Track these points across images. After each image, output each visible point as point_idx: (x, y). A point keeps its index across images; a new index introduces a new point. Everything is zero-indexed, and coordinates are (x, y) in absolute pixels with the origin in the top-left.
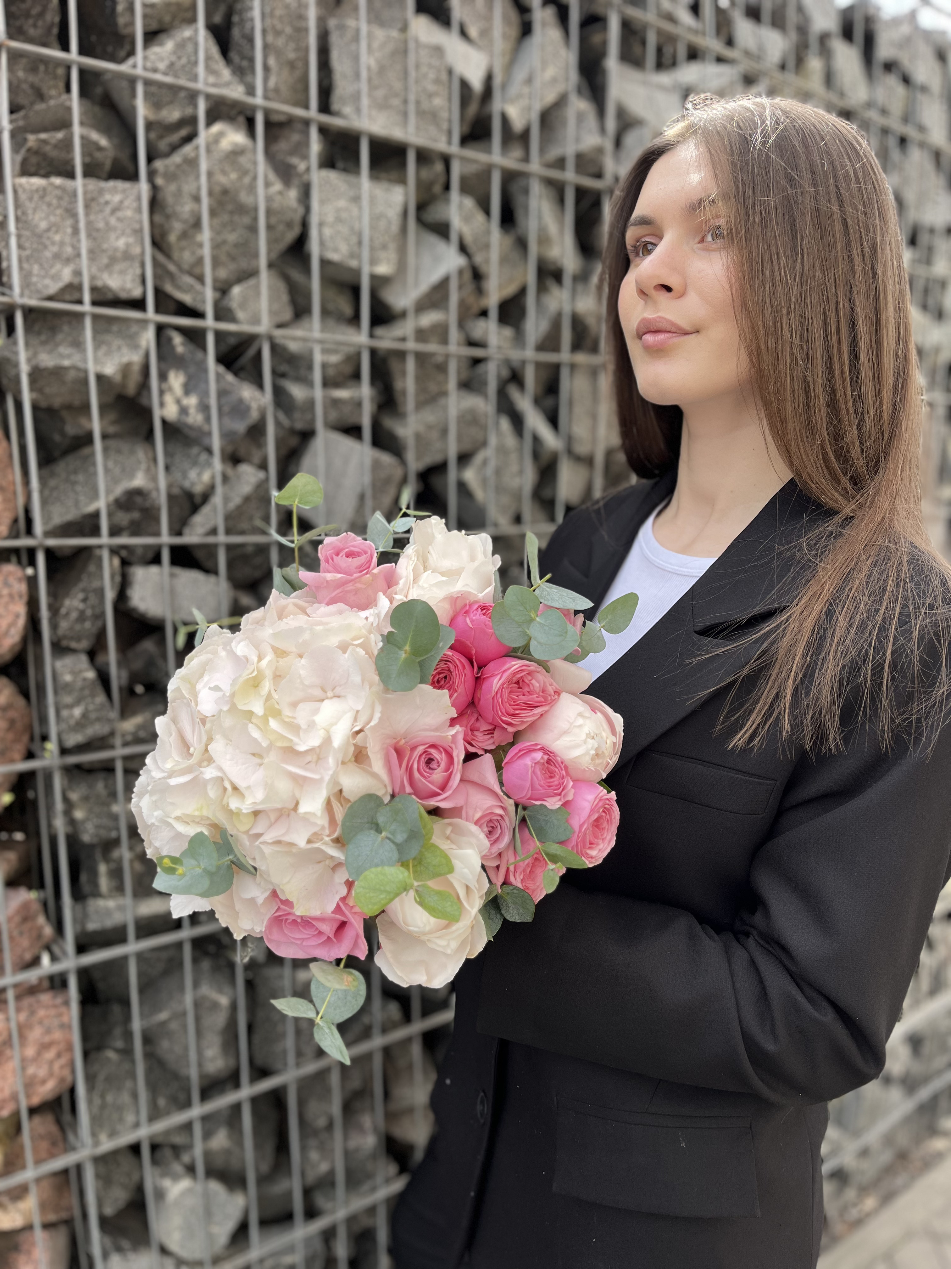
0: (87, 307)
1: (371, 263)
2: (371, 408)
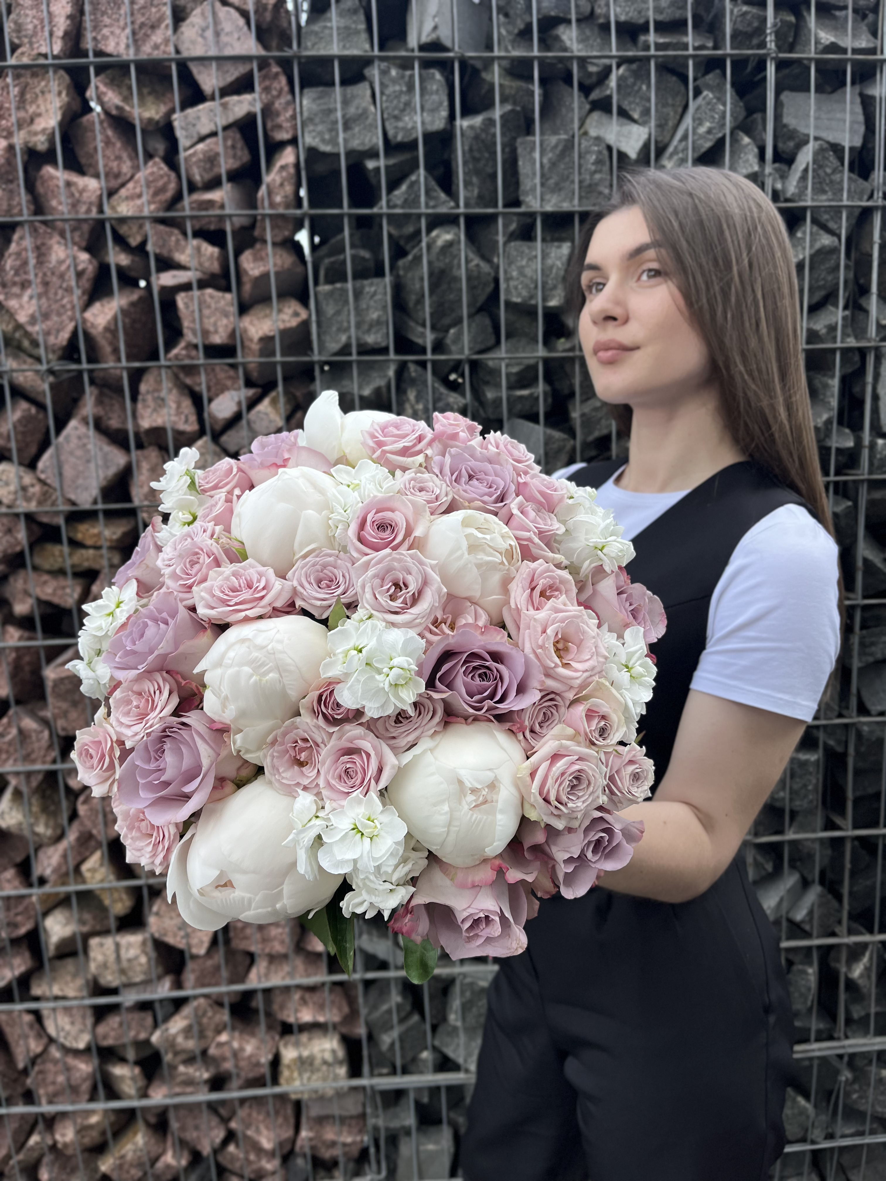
0: (354, 357)
1: (545, 299)
2: (545, 400)
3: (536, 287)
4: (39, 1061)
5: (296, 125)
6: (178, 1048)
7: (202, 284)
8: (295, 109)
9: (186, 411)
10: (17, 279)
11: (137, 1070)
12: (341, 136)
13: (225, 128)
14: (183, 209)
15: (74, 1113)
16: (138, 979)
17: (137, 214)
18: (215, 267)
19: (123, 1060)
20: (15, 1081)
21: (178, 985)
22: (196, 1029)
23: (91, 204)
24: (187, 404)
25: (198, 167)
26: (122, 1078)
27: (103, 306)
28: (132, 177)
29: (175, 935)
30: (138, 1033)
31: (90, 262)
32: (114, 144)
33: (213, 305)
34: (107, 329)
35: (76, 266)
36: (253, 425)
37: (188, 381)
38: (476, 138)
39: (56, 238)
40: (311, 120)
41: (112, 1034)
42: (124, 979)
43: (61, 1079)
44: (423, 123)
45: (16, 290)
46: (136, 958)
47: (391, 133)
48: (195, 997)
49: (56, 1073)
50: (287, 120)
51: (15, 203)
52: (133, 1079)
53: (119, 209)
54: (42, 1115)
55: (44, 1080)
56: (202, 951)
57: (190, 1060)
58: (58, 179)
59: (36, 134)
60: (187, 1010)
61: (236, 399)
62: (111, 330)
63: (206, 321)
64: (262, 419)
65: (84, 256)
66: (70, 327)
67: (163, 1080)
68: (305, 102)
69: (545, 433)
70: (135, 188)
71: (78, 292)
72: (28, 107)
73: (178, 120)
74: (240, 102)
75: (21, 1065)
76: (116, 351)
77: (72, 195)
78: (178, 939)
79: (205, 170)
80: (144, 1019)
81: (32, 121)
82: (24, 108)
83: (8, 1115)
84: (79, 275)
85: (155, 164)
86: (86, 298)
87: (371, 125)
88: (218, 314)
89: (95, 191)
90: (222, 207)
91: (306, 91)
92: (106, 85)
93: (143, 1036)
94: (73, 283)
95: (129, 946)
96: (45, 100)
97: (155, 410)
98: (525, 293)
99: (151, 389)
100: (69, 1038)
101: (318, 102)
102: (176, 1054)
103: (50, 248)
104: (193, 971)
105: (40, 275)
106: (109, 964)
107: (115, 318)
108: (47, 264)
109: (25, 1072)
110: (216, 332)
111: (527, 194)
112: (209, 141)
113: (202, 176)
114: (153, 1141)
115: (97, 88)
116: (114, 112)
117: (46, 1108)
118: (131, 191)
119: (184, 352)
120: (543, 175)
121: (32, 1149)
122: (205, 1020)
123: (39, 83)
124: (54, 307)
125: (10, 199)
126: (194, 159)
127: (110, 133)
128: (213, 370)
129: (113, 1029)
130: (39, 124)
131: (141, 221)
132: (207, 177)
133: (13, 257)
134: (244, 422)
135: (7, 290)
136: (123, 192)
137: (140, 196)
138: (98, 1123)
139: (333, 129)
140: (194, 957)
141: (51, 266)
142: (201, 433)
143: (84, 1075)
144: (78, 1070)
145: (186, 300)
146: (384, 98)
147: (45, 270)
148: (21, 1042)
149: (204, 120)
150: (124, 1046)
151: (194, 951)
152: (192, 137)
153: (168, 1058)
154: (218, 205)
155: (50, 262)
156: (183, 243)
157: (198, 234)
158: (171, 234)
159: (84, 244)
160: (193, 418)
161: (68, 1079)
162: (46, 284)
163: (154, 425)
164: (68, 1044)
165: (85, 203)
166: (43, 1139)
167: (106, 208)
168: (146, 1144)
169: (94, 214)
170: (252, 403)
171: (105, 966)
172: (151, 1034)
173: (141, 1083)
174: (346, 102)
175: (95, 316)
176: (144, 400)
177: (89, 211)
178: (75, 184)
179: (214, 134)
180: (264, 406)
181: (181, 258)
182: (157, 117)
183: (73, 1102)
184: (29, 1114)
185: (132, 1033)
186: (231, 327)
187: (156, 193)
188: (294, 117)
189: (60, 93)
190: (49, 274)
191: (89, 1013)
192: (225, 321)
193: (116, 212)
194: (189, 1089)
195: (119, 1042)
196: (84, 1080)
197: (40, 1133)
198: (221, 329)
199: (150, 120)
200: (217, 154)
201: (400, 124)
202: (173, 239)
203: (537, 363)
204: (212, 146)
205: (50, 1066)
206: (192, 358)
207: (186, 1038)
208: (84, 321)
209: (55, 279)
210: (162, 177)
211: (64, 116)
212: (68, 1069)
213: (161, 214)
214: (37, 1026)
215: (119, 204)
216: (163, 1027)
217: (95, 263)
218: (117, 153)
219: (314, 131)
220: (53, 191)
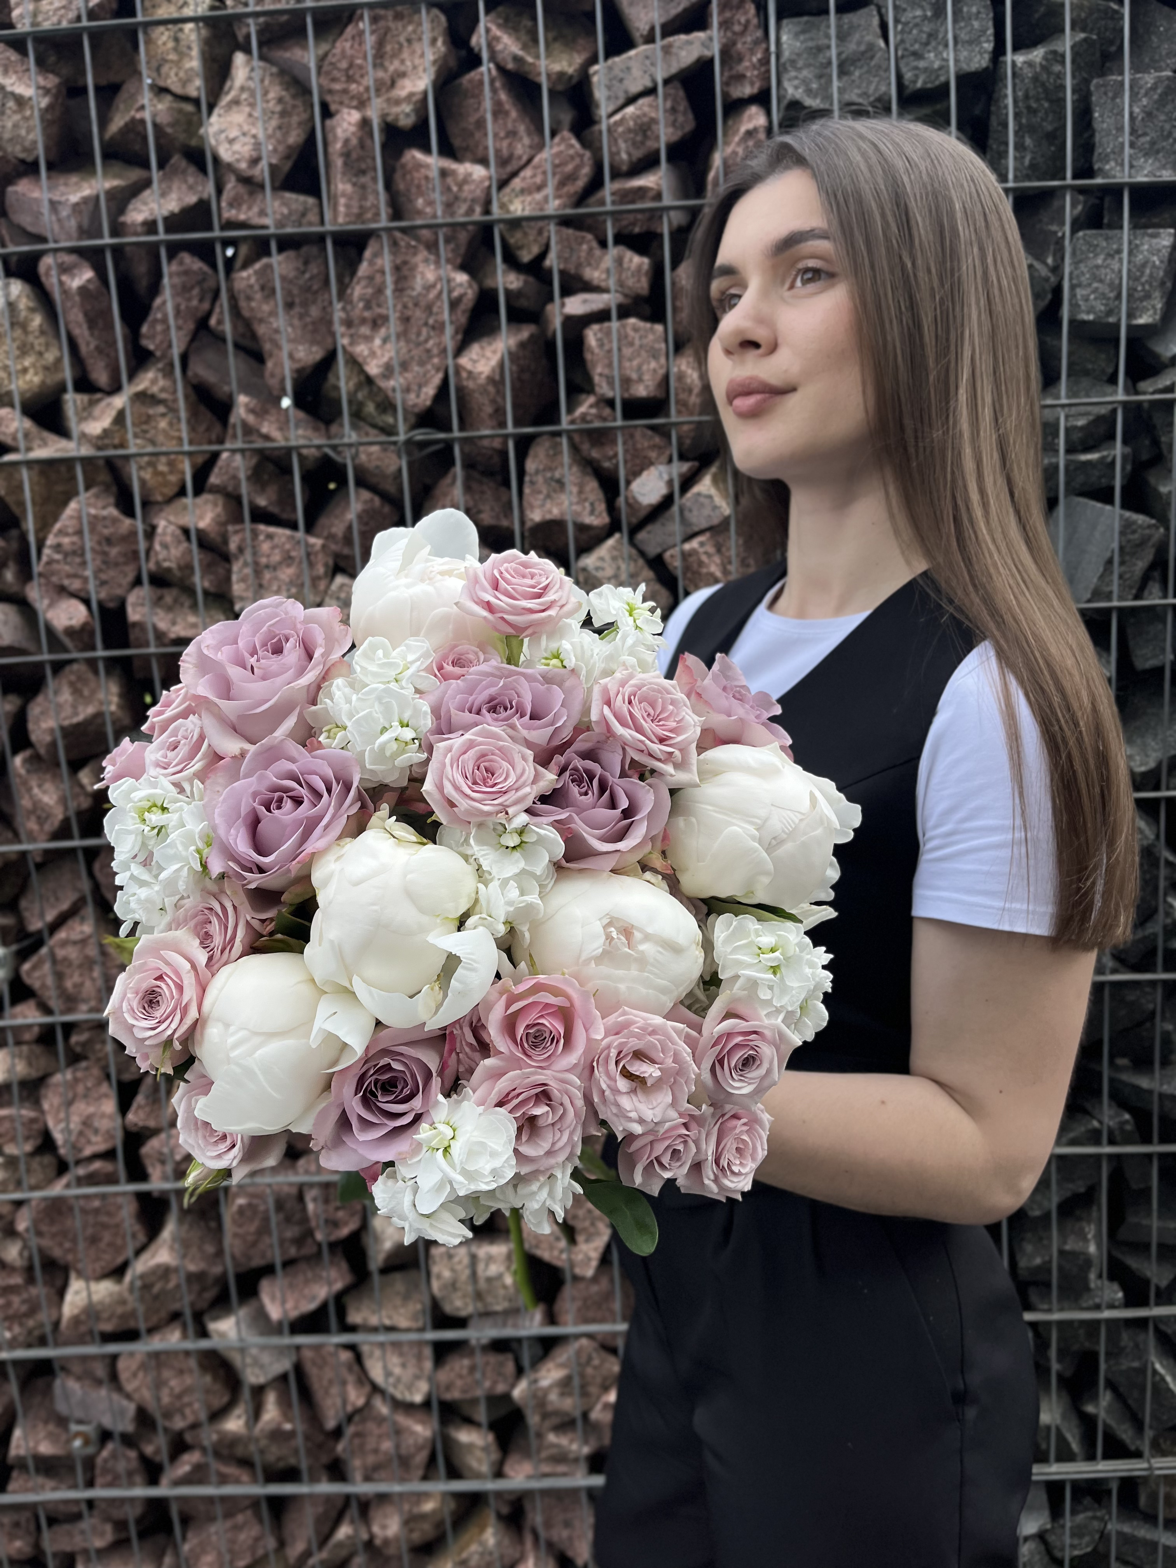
1: (1130, 315)
2: (1123, 468)
3: (1119, 297)
4: (357, 1418)
5: (768, 71)
6: (550, 1408)
7: (624, 312)
8: (767, 50)
9: (592, 497)
10: (367, 314)
11: (490, 1437)
12: (836, 84)
13: (667, 82)
14: (602, 203)
15: (401, 1495)
16: (498, 1308)
17: (538, 213)
18: (643, 285)
19: (469, 1422)
20: (320, 1446)
21: (551, 1319)
22: (576, 1382)
23: (473, 201)
24: (592, 485)
25: (626, 141)
26: (470, 1446)
27: (482, 348)
28: (529, 161)
29: (551, 1248)
30: (495, 1383)
31: (470, 286)
32: (507, 113)
33: (637, 342)
34: (491, 380)
35: (450, 292)
36: (687, 513)
37: (595, 454)
38: (1035, 79)
39: (423, 253)
40: (793, 62)
41: (459, 1383)
42: (480, 1306)
43: (387, 1445)
44: (957, 61)
45: (365, 330)
46: (500, 1277)
47: (908, 76)
48: (577, 1336)
49: (380, 1437)
50: (754, 67)
51: (368, 204)
52: (485, 1449)
53: (512, 208)
54: (357, 1497)
55: (362, 1447)
56: (590, 1272)
57: (566, 1425)
58: (427, 166)
59: (398, 102)
60: (564, 1354)
61: (666, 477)
62: (496, 381)
63: (627, 364)
64: (702, 505)
65: (462, 278)
66: (437, 379)
67: (527, 1454)
68: (784, 38)
69: (1121, 516)
70: (534, 176)
71: (449, 330)
72: (387, 63)
73: (599, 73)
74: (689, 43)
75: (331, 1424)
76: (499, 412)
77: (449, 189)
78: (556, 1253)
79: (634, 144)
80: (501, 1364)
81: (393, 84)
82: (382, 66)
83: (311, 1496)
84: (454, 304)
85: (563, 140)
86: (459, 337)
87: (879, 67)
88: (644, 354)
89: (482, 181)
90: (658, 196)
91: (785, 22)
92: (499, 26)
93: (501, 1388)
94: (446, 316)
95: (490, 1259)
96: (413, 52)
97: (548, 496)
98: (1100, 307)
99: (541, 467)
100: (401, 1387)
101: (802, 37)
102: (545, 1416)
103: (413, 268)
104: (574, 1299)
105: (399, 307)
106: (458, 1285)
107: (501, 365)
108: (409, 292)
109: (337, 1433)
110: (640, 380)
111: (1106, 159)
112: (641, 102)
113: (629, 154)
114: (506, 1542)
115: (488, 30)
116: (510, 66)
117: (360, 1488)
118: (529, 181)
119: (593, 411)
120: (1133, 131)
121: (340, 1545)
122: (589, 1371)
123: (404, 27)
124: (416, 352)
125: (363, 198)
126: (620, 129)
127: (503, 96)
128: (632, 436)
129: (461, 1377)
130: (403, 88)
131: (540, 224)
132: (638, 154)
133: (363, 283)
134: (675, 509)
135: (352, 331)
136: (517, 183)
137: (539, 188)
138: (434, 1512)
139: (823, 76)
140: (576, 1279)
141: (414, 293)
142: (614, 527)
143: (420, 1441)
144: (413, 1433)
145: (599, 335)
146: (900, 27)
147: (405, 299)
148: (335, 1390)
149: (636, 72)
150: (474, 1401)
151: (578, 1271)
152: (617, 98)
153: (533, 1419)
154: (651, 194)
155: (413, 289)
156: (598, 252)
157: (621, 239)
158: (582, 240)
159: (459, 261)
160: (601, 507)
161: (398, 1446)
162: (406, 320)
163: (548, 517)
164: (399, 1395)
165: (465, 200)
166: (356, 1531)
167: (495, 208)
168: (499, 1544)
169: (478, 216)
170: (687, 482)
171: (453, 1285)
172: (513, 1386)
173: (495, 1455)
174: (842, 37)
175: (475, 362)
176: (532, 483)
177: (470, 211)
178: (453, 173)
179: (650, 91)
180: (705, 485)
181: (594, 275)
182: (570, 70)
183: (402, 1480)
184: (337, 1495)
185: (487, 1384)
186: (662, 372)
187: (562, 184)
188: (765, 61)
189: (434, 41)
190: (410, 305)
191: (428, 1352)
192: (653, 364)
193: (508, 211)
194: (561, 1468)
195: (468, 1396)
196: (420, 1448)
197: (352, 1522)
198: (646, 377)
199: (561, 75)
200: (654, 121)
201: (922, 64)
202: (585, 247)
203: (1114, 411)
204: (646, 109)
205: (371, 1426)
206: (604, 419)
207: (562, 1394)
208: (458, 369)
209: (418, 313)
210: (572, 158)
211: (439, 74)
212: (398, 1432)
213: (569, 211)
214: (356, 1368)
215: (511, 202)
216: (533, 1376)
217: (475, 286)
218: (510, 126)
219: (796, 78)
220: (419, 187)
